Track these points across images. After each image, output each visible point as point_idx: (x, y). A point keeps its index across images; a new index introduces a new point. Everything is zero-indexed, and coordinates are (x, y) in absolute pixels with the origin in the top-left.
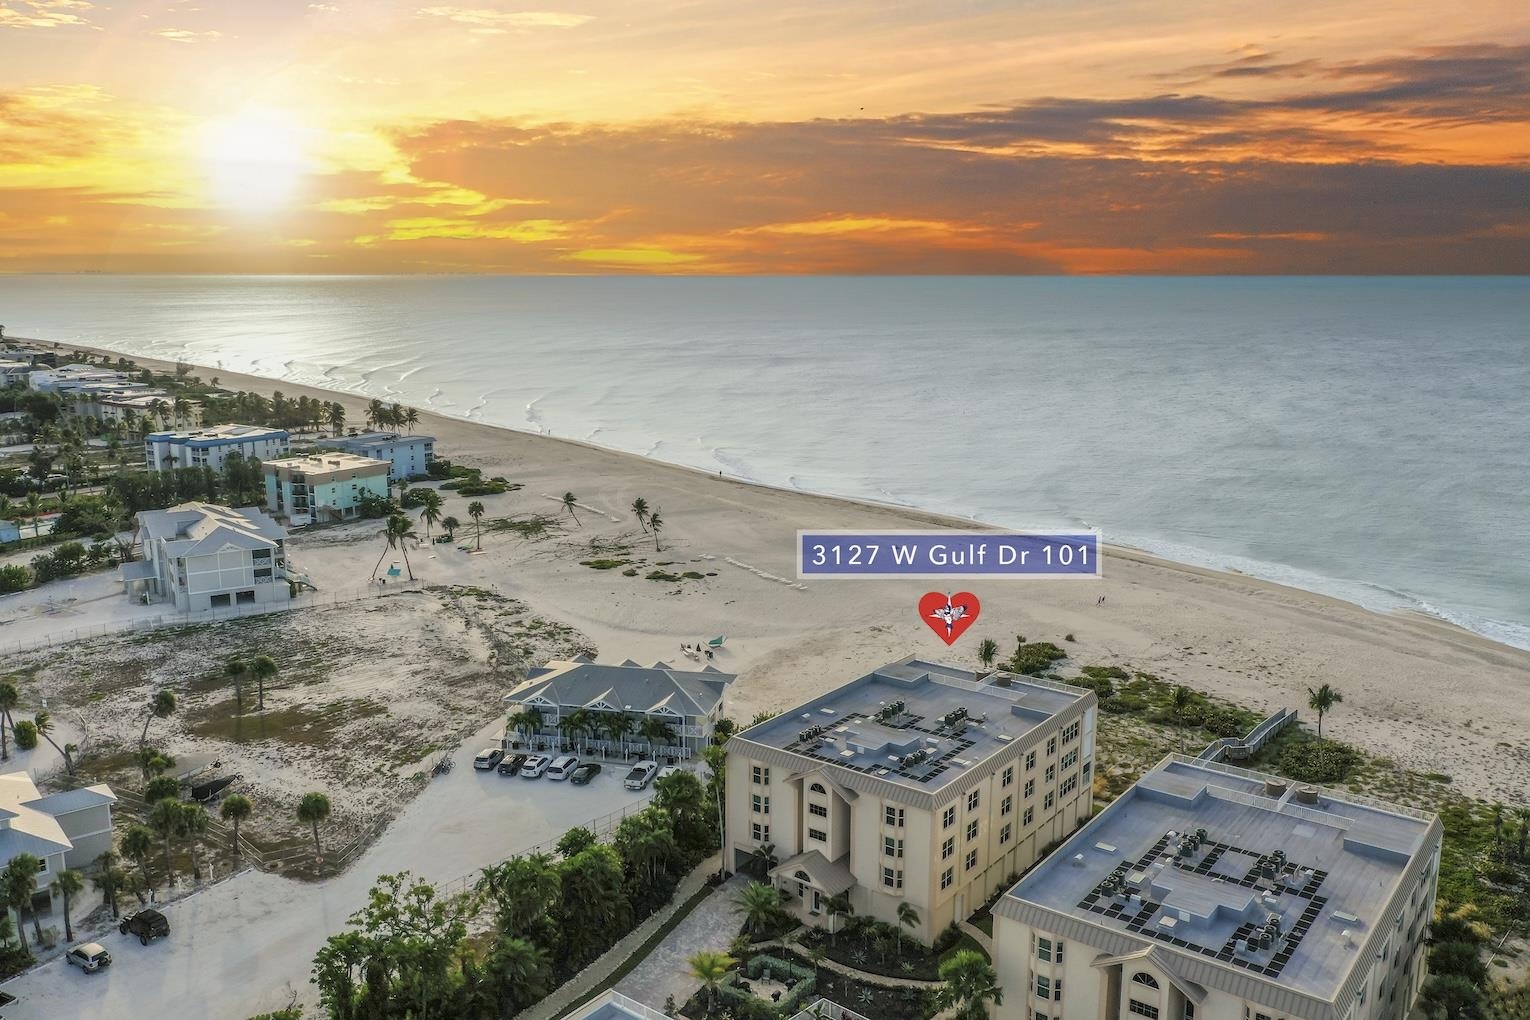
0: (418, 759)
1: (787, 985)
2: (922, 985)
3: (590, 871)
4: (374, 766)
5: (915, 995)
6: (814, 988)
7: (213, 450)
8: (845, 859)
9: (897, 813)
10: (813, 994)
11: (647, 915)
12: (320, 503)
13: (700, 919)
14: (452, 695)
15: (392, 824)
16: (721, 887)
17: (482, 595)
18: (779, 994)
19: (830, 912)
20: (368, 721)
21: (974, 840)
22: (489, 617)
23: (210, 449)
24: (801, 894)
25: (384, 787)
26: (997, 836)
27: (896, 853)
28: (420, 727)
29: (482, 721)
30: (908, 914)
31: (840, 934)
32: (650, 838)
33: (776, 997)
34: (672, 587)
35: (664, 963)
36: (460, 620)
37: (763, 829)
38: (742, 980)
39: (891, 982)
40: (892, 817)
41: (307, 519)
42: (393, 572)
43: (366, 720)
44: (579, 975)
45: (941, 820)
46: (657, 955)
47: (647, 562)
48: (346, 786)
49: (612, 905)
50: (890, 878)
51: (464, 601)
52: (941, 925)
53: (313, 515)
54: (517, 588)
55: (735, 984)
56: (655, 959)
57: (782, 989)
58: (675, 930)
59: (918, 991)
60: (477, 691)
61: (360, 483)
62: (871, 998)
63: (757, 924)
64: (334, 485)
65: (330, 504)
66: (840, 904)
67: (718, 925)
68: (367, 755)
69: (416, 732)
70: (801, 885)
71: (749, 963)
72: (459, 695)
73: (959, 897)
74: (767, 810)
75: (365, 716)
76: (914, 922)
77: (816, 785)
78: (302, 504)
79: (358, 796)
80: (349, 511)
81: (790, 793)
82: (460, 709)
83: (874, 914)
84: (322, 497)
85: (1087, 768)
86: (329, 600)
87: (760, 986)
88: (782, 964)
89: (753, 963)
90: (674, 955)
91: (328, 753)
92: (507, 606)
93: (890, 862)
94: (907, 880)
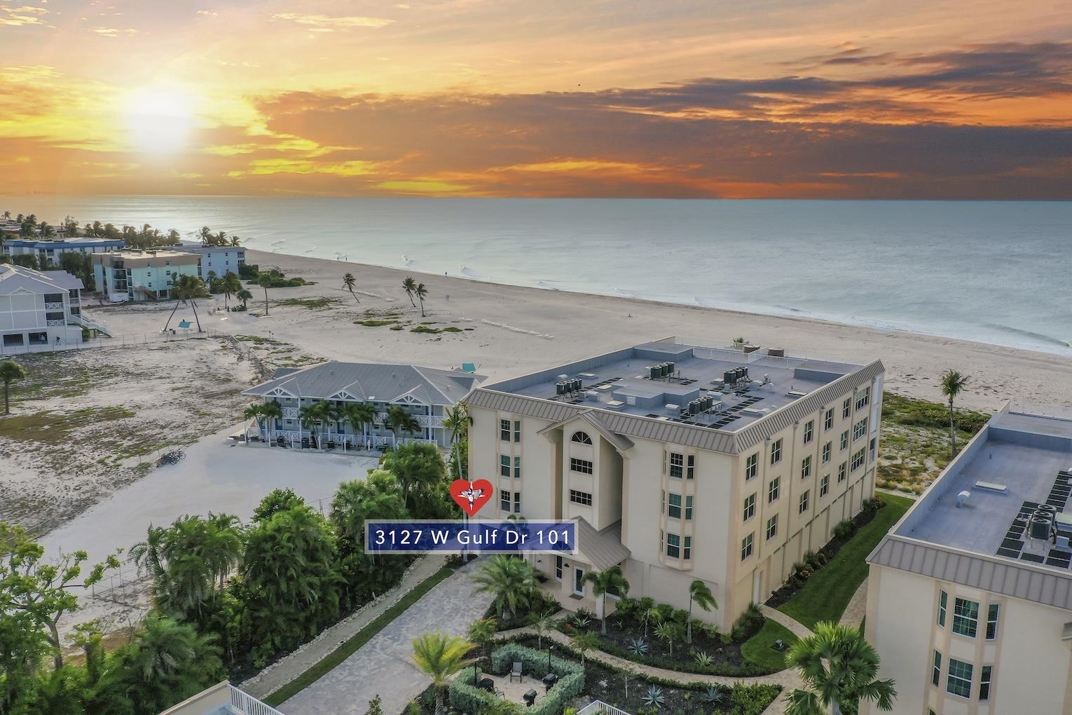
0: (147, 452)
1: (545, 682)
2: (730, 683)
3: (287, 535)
4: (98, 458)
5: (719, 696)
6: (582, 687)
7: (57, 252)
8: (615, 527)
9: (685, 461)
10: (581, 695)
11: (367, 599)
12: (137, 284)
13: (434, 604)
14: (206, 405)
15: (93, 507)
16: (463, 568)
17: (259, 341)
18: (535, 694)
19: (598, 591)
20: (110, 423)
21: (775, 503)
22: (262, 354)
23: (55, 250)
24: (559, 574)
25: (99, 475)
26: (796, 503)
27: (683, 513)
28: (163, 427)
29: (227, 423)
30: (701, 592)
31: (610, 619)
32: (373, 503)
33: (530, 699)
34: (435, 337)
35: (382, 656)
36: (233, 355)
37: (512, 497)
38: (484, 676)
39: (685, 679)
40: (679, 466)
41: (125, 297)
42: (184, 324)
43: (109, 422)
44: (265, 671)
45: (743, 467)
46: (374, 646)
47: (412, 323)
48: (59, 474)
49: (315, 580)
50: (675, 547)
51: (240, 344)
52: (739, 608)
53: (131, 295)
54: (293, 337)
55: (474, 682)
56: (371, 651)
57: (538, 687)
58: (403, 616)
59: (725, 691)
60: (231, 402)
61: (173, 269)
62: (661, 699)
63: (506, 607)
64: (149, 269)
65: (146, 285)
66: (611, 583)
67: (456, 610)
68: (95, 449)
69: (157, 431)
70: (559, 559)
71: (494, 655)
72: (213, 405)
73: (757, 573)
74: (517, 474)
75: (108, 420)
76: (709, 605)
77: (579, 434)
78: (122, 284)
79: (67, 483)
80: (163, 293)
81: (549, 448)
82: (209, 415)
83: (652, 596)
84: (139, 279)
85: (873, 442)
86: (119, 343)
87: (509, 684)
88: (539, 657)
89: (499, 654)
90: (396, 646)
91: (55, 447)
92: (280, 348)
93: (676, 526)
94: (697, 549)
